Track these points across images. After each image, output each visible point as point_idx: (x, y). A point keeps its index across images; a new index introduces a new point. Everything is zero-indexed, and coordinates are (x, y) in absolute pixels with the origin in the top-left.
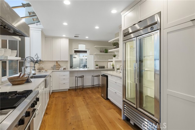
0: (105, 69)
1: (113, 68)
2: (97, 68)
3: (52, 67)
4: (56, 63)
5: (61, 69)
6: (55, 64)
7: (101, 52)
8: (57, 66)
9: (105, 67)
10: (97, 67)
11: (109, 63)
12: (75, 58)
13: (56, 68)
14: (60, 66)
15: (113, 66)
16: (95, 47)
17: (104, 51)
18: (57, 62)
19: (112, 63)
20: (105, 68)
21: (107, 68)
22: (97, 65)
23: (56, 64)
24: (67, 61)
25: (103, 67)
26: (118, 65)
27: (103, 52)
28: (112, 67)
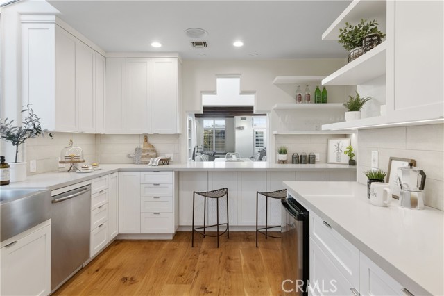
0: (317, 166)
1: (352, 163)
2: (284, 162)
3: (129, 156)
4: (142, 140)
5: (153, 162)
6: (140, 143)
7: (299, 99)
8: (144, 151)
9: (318, 158)
10: (283, 157)
11: (333, 143)
12: (240, 128)
13: (143, 157)
14: (154, 150)
15: (351, 155)
16: (277, 85)
17: (312, 97)
18: (146, 137)
19: (344, 143)
20: (314, 162)
21: (327, 162)
22: (283, 151)
23: (142, 146)
24: (177, 136)
25: (309, 159)
26: (375, 154)
27: (308, 99)
28: (346, 159)
